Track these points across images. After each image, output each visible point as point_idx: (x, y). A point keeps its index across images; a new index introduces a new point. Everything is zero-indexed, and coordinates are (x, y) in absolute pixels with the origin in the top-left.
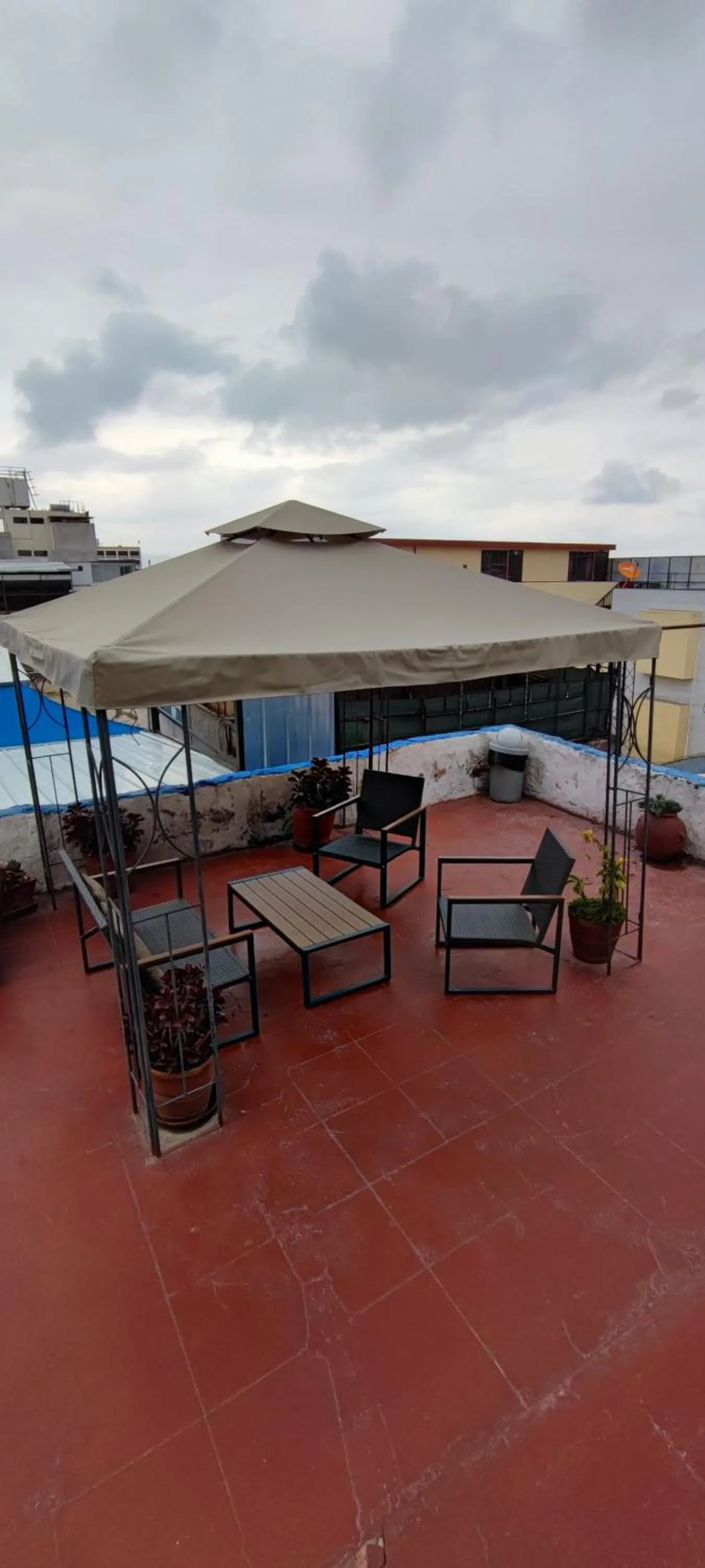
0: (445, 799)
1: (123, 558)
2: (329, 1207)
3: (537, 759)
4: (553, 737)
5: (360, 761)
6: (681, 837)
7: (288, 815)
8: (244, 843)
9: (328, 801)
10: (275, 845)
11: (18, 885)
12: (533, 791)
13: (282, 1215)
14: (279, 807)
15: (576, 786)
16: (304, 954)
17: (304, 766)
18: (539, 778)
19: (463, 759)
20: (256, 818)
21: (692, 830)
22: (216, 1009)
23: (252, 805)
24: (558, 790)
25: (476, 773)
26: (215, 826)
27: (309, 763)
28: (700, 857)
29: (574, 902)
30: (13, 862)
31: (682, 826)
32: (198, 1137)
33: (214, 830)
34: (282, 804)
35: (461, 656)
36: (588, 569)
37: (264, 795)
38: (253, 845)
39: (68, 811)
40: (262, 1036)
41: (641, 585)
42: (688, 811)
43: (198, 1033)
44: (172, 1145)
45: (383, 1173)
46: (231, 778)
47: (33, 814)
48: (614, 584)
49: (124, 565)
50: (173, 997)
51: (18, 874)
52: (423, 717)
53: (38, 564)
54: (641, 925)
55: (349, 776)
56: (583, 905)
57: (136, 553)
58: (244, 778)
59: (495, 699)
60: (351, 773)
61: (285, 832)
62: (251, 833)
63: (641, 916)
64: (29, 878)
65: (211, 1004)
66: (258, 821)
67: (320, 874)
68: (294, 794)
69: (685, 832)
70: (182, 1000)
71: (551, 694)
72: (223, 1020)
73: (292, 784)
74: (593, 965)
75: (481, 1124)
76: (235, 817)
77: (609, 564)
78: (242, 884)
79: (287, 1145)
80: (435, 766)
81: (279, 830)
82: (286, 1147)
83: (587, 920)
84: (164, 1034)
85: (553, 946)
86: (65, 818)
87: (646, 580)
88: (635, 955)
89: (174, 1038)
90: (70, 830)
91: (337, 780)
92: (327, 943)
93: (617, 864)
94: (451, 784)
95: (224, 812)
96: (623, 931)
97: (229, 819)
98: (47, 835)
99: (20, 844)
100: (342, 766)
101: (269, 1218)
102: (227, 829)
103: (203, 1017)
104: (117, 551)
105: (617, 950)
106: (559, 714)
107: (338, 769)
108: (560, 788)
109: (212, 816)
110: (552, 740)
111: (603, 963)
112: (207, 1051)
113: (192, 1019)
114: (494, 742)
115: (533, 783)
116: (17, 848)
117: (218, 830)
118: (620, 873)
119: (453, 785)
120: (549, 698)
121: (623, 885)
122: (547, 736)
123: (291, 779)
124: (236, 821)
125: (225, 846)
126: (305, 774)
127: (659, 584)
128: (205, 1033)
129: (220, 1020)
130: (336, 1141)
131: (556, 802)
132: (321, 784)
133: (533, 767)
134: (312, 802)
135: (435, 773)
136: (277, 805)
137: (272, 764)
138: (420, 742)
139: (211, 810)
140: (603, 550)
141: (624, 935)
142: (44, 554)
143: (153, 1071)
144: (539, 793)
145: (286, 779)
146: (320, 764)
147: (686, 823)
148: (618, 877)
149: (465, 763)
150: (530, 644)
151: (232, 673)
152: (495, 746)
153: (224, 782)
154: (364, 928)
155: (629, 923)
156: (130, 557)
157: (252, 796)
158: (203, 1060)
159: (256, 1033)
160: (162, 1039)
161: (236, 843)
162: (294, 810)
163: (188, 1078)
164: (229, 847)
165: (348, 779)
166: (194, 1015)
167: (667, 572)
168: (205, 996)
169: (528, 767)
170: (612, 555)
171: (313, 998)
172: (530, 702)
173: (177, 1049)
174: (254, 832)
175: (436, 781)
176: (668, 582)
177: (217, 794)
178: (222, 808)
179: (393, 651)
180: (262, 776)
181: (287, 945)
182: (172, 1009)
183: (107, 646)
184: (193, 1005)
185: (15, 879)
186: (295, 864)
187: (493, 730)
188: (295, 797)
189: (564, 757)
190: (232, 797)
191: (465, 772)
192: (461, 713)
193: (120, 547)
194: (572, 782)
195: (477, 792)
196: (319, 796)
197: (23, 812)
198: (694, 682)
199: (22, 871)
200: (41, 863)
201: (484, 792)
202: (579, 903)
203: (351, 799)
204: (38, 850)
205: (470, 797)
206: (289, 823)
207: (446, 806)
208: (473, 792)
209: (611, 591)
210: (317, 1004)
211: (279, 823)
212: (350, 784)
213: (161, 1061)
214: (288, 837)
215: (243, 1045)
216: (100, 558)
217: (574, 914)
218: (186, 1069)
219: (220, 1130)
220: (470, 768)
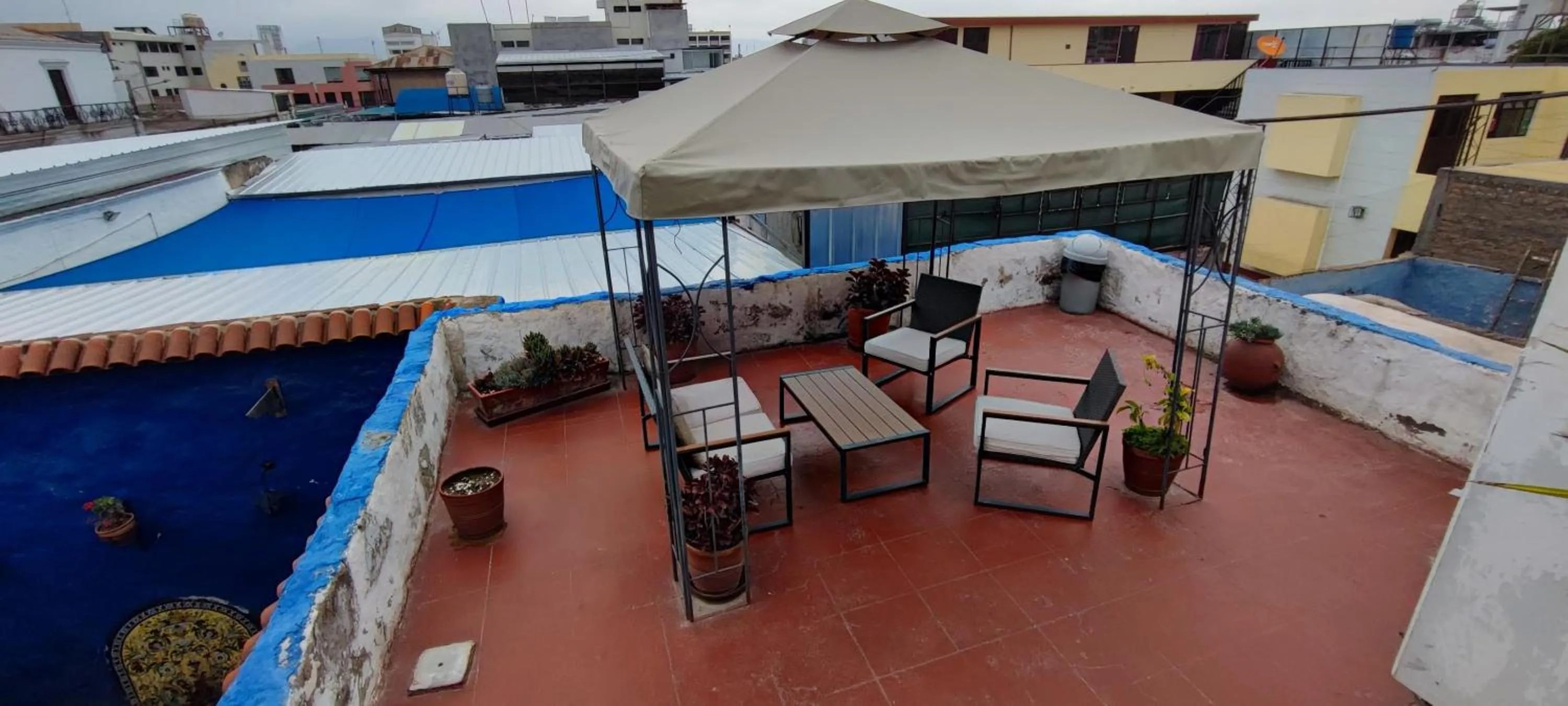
0: (1010, 306)
1: (714, 43)
2: (836, 691)
3: (1117, 270)
4: (1137, 246)
5: (920, 264)
6: (1276, 367)
7: (845, 313)
8: (800, 339)
9: (884, 303)
10: (828, 342)
11: (594, 365)
12: (1109, 303)
13: (793, 691)
14: (836, 305)
15: (1159, 302)
16: (843, 452)
17: (862, 266)
18: (1117, 289)
19: (1033, 265)
20: (812, 315)
21: (1293, 360)
22: (748, 498)
23: (809, 303)
24: (1137, 303)
25: (1046, 281)
26: (774, 320)
27: (867, 263)
28: (1299, 391)
29: (1131, 429)
30: (590, 344)
31: (1280, 355)
32: (727, 610)
33: (771, 325)
34: (839, 303)
35: (1014, 168)
36: (1219, 47)
37: (821, 293)
38: (809, 341)
39: (638, 301)
40: (796, 527)
41: (1285, 64)
42: (1290, 337)
43: (730, 518)
44: (703, 614)
45: (891, 669)
46: (789, 275)
47: (608, 302)
48: (1251, 62)
49: (713, 51)
50: (708, 485)
51: (594, 355)
52: (998, 216)
53: (635, 53)
54: (1206, 461)
55: (907, 278)
56: (1140, 434)
57: (726, 38)
58: (802, 276)
59: (1081, 200)
60: (910, 275)
61: (840, 330)
62: (808, 330)
63: (1206, 451)
64: (603, 359)
65: (742, 494)
66: (814, 318)
67: (869, 375)
68: (850, 295)
69: (1283, 362)
70: (716, 489)
71: (1148, 195)
72: (755, 509)
73: (849, 284)
74: (1143, 497)
75: (996, 640)
76: (792, 313)
77: (1248, 38)
78: (794, 379)
79: (805, 629)
80: (1002, 271)
81: (835, 328)
82: (805, 632)
83: (1142, 449)
84: (700, 516)
85: (1093, 472)
86: (636, 307)
87: (1293, 56)
88: (1196, 491)
89: (709, 522)
90: (638, 318)
91: (894, 282)
92: (867, 444)
93: (1182, 394)
94: (1018, 290)
95: (782, 308)
96: (1183, 466)
97: (787, 315)
98: (620, 321)
99: (598, 328)
100: (901, 268)
101: (781, 691)
102: (785, 324)
103: (735, 505)
104: (709, 36)
105: (1175, 483)
106: (1155, 218)
107: (896, 271)
108: (1140, 302)
109: (770, 311)
110: (1136, 250)
111: (1156, 495)
112: (737, 535)
113: (724, 507)
114: (1068, 249)
115: (1110, 294)
116: (595, 331)
117: (775, 324)
118: (1184, 404)
119: (1020, 292)
120: (1145, 198)
121: (1186, 417)
122: (1131, 245)
123: (848, 279)
124: (793, 317)
125: (782, 340)
126: (864, 274)
127: (1310, 61)
128: (738, 520)
129: (750, 509)
130: (851, 634)
131: (1133, 317)
132: (877, 285)
133: (1112, 277)
134: (868, 302)
135: (1001, 278)
136: (833, 303)
137: (837, 261)
138: (986, 246)
139: (770, 305)
140: (1241, 22)
141: (1183, 470)
142: (641, 41)
143: (688, 546)
144: (1115, 305)
145: (844, 278)
146: (880, 265)
147: (1285, 352)
148: (1181, 408)
149: (1035, 269)
150: (1096, 154)
151: (769, 185)
152: (1070, 254)
153: (782, 279)
154: (904, 432)
155: (1190, 456)
156: (721, 43)
157: (810, 293)
158: (735, 542)
159: (790, 523)
160: (699, 520)
161: (792, 338)
162: (851, 309)
163: (719, 558)
164: (785, 341)
165: (906, 281)
166: (726, 502)
167: (1323, 46)
168: (738, 487)
169: (1106, 276)
170: (1253, 27)
171: (849, 495)
172: (1122, 202)
173: (711, 530)
174: (811, 329)
175: (1002, 287)
176: (1323, 58)
177: (776, 291)
178: (780, 303)
179: (937, 163)
180: (820, 275)
181: (828, 442)
182: (707, 494)
183: (654, 160)
184: (726, 494)
185: (591, 360)
186: (847, 363)
187: (1070, 236)
188: (851, 297)
189: (1147, 268)
190: (791, 294)
191: (1034, 278)
192: (1040, 213)
193: (711, 32)
194: (1154, 298)
195: (1047, 301)
196: (876, 298)
197: (600, 299)
198: (1340, 180)
199: (597, 353)
200: (614, 346)
201: (1054, 301)
202: (1135, 430)
203: (908, 302)
204: (612, 334)
205: (1039, 305)
206: (845, 322)
207: (1009, 314)
208: (1041, 300)
209: (1244, 73)
210: (853, 500)
211: (835, 321)
212: (908, 287)
213: (697, 540)
214: (843, 335)
215: (777, 532)
216: (692, 44)
217: (1128, 442)
218: (718, 549)
219: (748, 606)
220: (1040, 275)
